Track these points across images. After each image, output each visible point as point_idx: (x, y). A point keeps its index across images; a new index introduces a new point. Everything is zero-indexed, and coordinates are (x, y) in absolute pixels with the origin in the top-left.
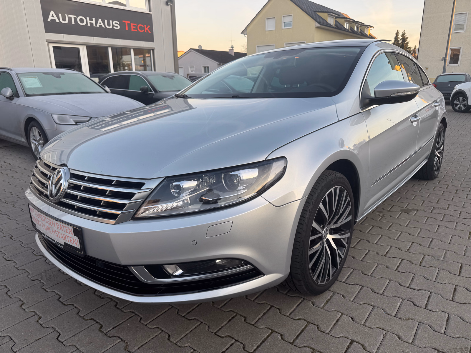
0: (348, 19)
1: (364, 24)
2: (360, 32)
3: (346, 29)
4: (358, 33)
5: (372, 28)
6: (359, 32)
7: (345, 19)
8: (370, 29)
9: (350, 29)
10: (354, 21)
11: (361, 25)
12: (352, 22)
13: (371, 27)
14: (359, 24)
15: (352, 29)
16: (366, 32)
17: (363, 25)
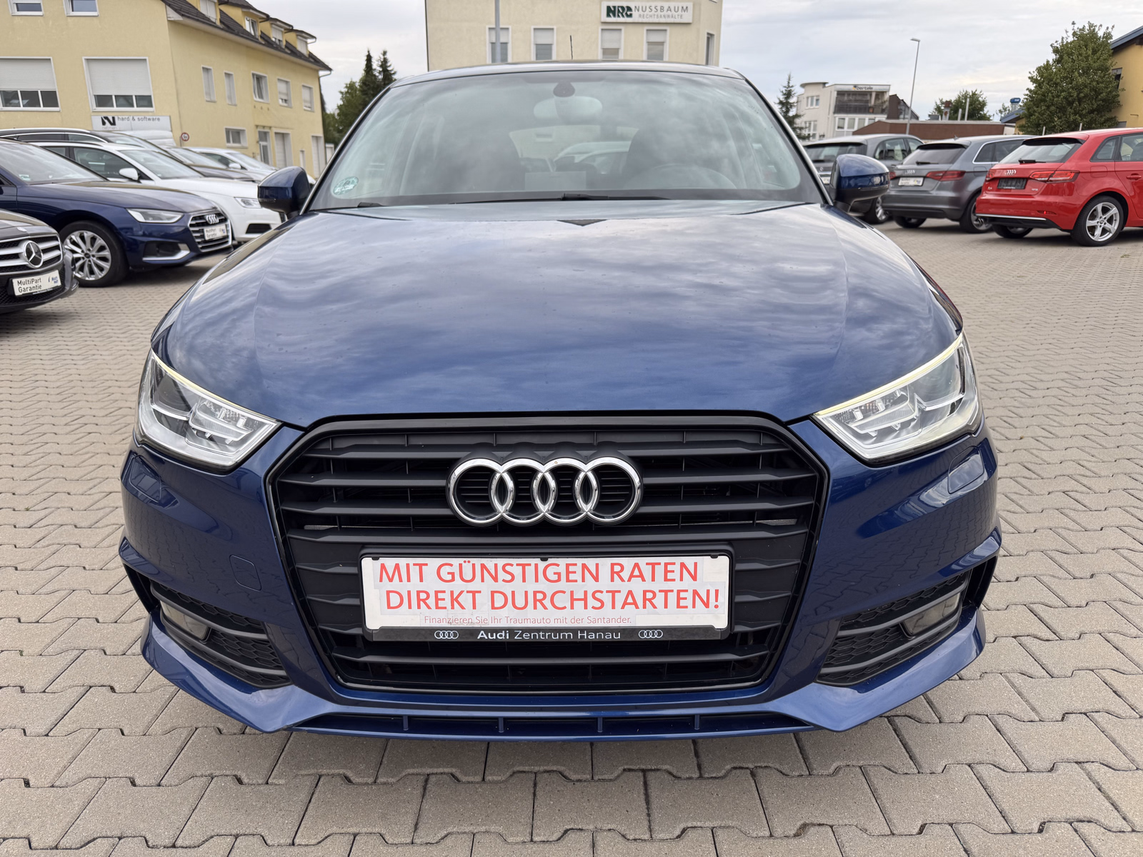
0: (251, 11)
1: (292, 26)
2: (286, 47)
3: (249, 34)
4: (281, 48)
5: (314, 40)
6: (284, 47)
7: (245, 10)
8: (309, 41)
9: (261, 37)
10: (268, 18)
11: (285, 29)
12: (263, 18)
13: (313, 37)
14: (281, 27)
15: (264, 36)
16: (300, 47)
17: (290, 29)
